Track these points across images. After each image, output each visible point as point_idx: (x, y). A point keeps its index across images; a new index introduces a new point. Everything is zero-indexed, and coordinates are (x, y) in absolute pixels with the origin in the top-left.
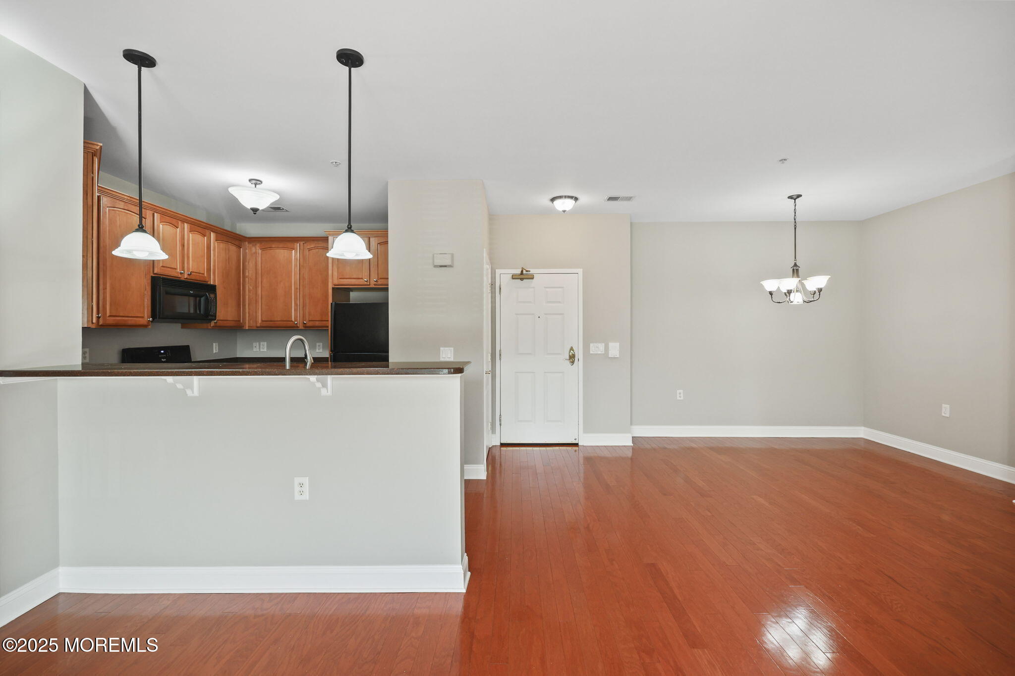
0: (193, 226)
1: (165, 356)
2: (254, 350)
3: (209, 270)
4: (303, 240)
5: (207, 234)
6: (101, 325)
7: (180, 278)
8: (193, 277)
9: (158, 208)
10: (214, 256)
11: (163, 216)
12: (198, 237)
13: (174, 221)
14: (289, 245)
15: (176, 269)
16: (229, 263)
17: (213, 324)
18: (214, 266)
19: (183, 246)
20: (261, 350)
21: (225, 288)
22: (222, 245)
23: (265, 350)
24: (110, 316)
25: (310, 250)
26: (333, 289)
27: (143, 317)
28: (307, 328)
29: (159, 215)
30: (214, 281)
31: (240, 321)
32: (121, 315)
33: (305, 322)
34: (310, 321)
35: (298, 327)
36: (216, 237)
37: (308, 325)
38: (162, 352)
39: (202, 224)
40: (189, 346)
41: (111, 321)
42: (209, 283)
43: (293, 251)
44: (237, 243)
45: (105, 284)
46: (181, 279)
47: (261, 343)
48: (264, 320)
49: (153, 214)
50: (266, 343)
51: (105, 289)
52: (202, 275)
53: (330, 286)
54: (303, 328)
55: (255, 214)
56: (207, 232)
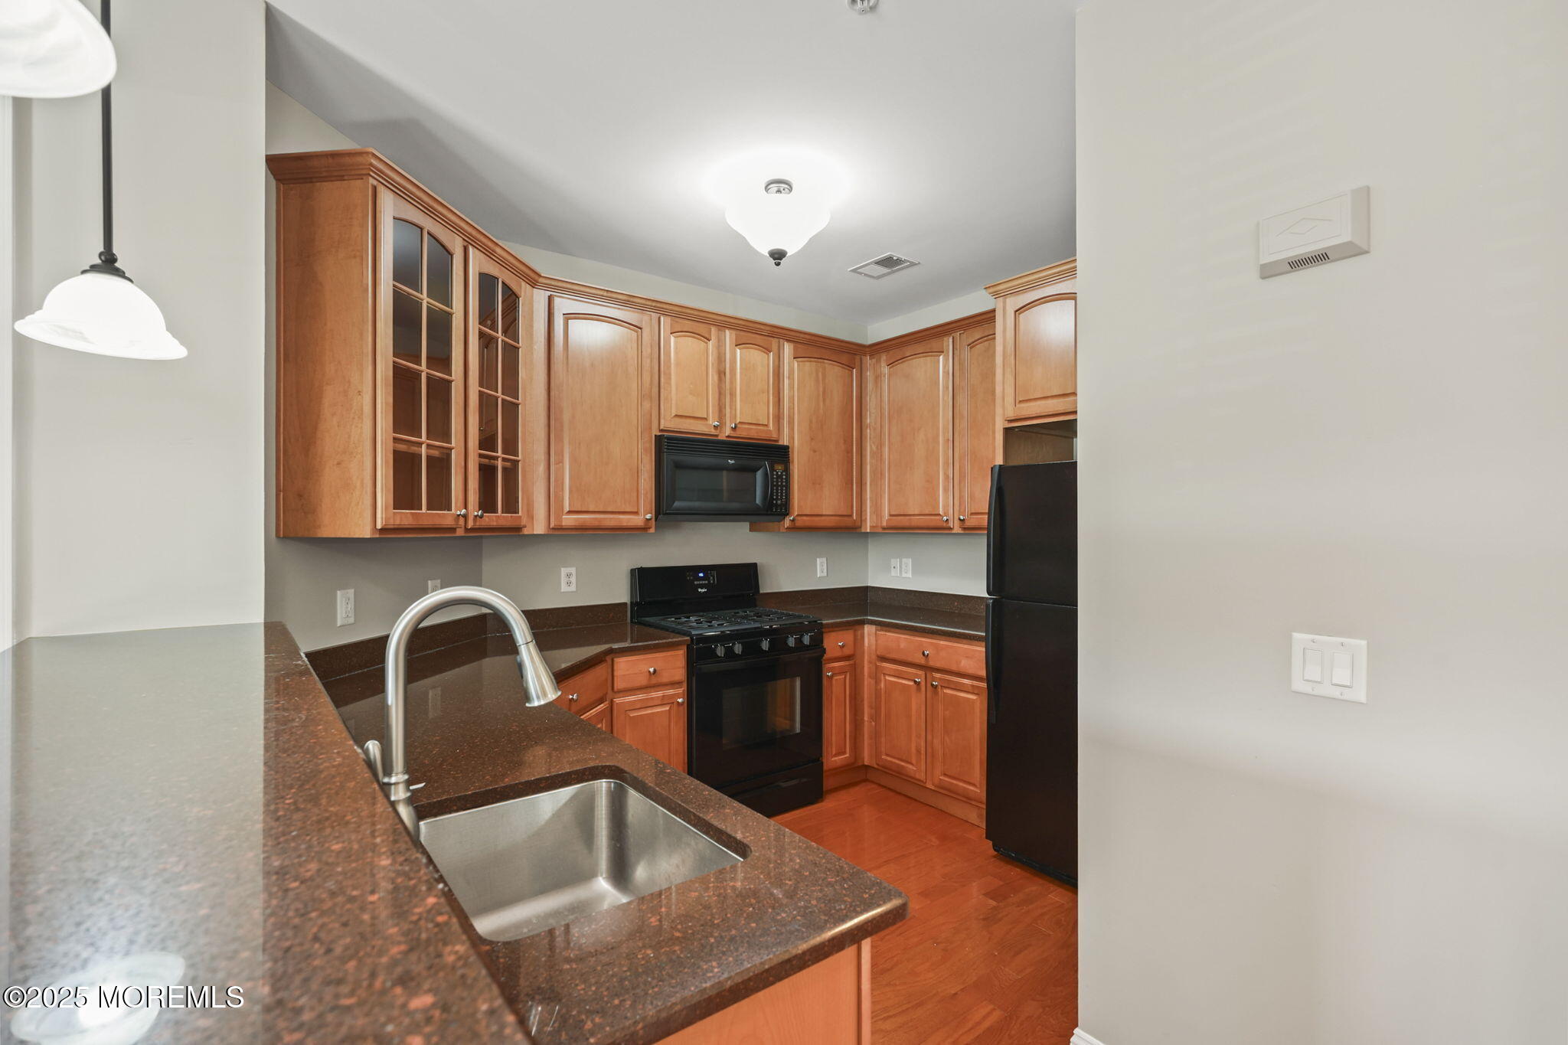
0: (742, 333)
1: (706, 582)
2: (893, 574)
3: (778, 418)
4: (959, 328)
5: (775, 346)
6: (553, 529)
7: (717, 436)
8: (740, 433)
9: (664, 306)
10: (791, 387)
11: (677, 319)
12: (756, 356)
13: (701, 328)
14: (934, 344)
15: (706, 419)
16: (824, 400)
17: (787, 522)
18: (791, 409)
19: (721, 374)
20: (904, 575)
21: (815, 451)
22: (809, 366)
23: (910, 575)
24: (570, 512)
25: (971, 345)
26: (1007, 431)
27: (636, 513)
28: (967, 532)
29: (669, 318)
30: (792, 438)
31: (851, 516)
32: (591, 510)
33: (962, 518)
34: (972, 514)
35: (950, 529)
36: (795, 349)
37: (968, 524)
38: (701, 575)
39: (762, 327)
40: (755, 565)
41: (569, 520)
42: (780, 443)
43: (941, 357)
44: (844, 358)
45: (560, 454)
46: (719, 438)
47: (904, 560)
48: (893, 513)
49: (659, 318)
50: (910, 560)
51: (561, 461)
52: (765, 428)
53: (1000, 425)
54: (960, 531)
55: (778, 264)
56: (774, 342)
